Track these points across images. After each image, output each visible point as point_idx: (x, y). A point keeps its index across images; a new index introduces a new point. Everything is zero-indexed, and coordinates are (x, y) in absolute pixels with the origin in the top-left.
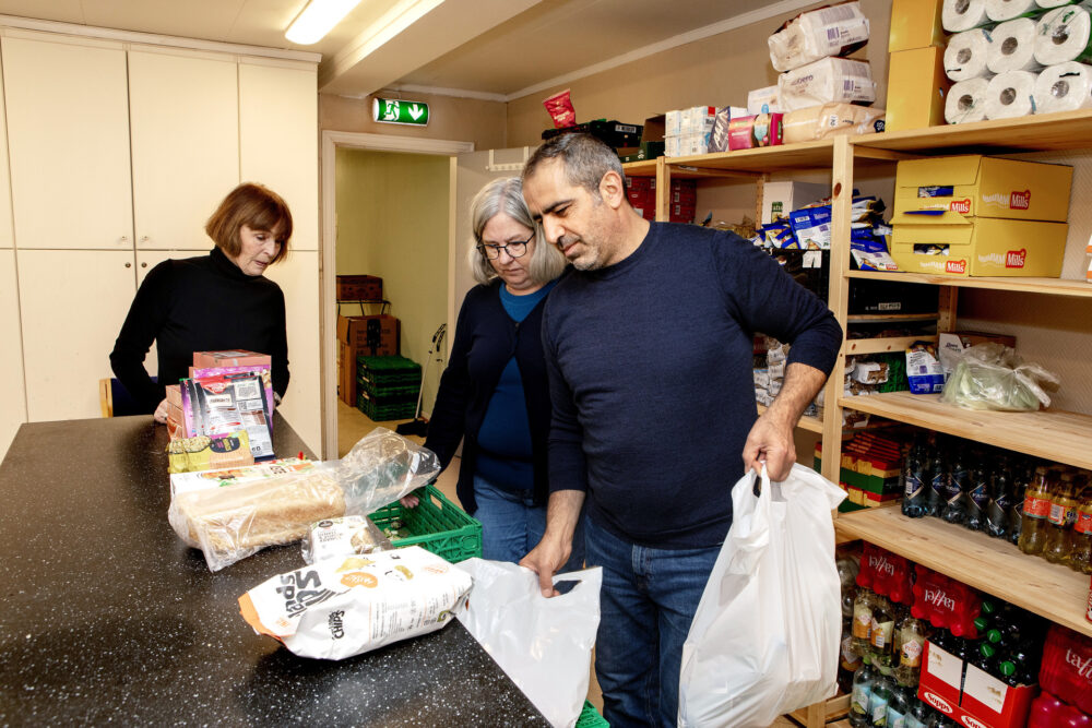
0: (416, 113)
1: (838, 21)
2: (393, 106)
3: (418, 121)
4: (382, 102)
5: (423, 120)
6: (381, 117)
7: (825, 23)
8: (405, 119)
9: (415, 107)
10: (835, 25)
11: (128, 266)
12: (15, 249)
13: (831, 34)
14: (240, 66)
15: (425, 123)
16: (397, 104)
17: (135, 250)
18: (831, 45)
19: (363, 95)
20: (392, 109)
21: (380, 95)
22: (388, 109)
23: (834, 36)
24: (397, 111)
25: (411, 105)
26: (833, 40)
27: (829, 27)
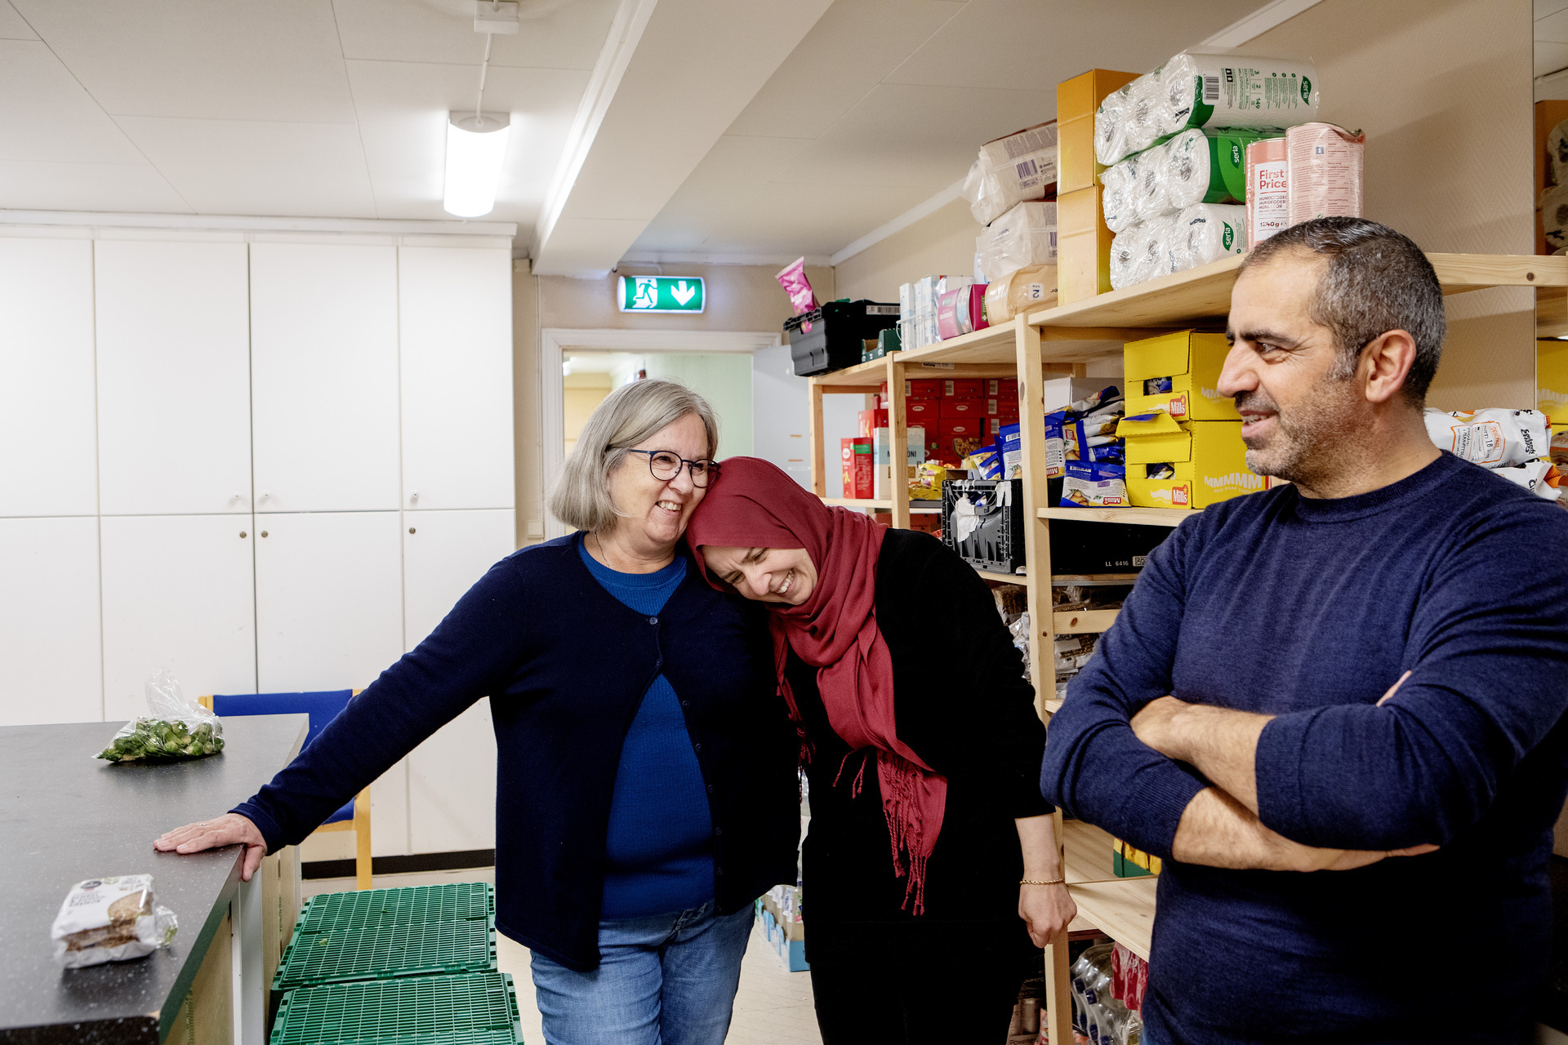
0: (683, 293)
1: (1034, 150)
2: (647, 286)
3: (688, 306)
4: (630, 280)
5: (695, 304)
6: (629, 305)
7: (1012, 156)
8: (667, 304)
9: (683, 285)
10: (1028, 158)
11: (243, 535)
12: (99, 516)
13: (1024, 169)
14: (401, 249)
15: (699, 307)
16: (654, 283)
17: (253, 513)
18: (1025, 184)
19: (605, 273)
20: (646, 290)
21: (626, 272)
22: (640, 291)
23: (1029, 173)
24: (654, 294)
25: (675, 282)
26: (1027, 178)
27: (1020, 160)
